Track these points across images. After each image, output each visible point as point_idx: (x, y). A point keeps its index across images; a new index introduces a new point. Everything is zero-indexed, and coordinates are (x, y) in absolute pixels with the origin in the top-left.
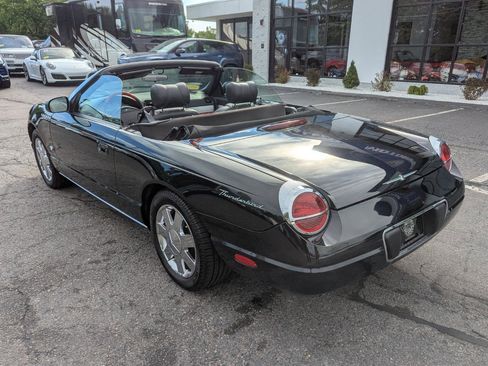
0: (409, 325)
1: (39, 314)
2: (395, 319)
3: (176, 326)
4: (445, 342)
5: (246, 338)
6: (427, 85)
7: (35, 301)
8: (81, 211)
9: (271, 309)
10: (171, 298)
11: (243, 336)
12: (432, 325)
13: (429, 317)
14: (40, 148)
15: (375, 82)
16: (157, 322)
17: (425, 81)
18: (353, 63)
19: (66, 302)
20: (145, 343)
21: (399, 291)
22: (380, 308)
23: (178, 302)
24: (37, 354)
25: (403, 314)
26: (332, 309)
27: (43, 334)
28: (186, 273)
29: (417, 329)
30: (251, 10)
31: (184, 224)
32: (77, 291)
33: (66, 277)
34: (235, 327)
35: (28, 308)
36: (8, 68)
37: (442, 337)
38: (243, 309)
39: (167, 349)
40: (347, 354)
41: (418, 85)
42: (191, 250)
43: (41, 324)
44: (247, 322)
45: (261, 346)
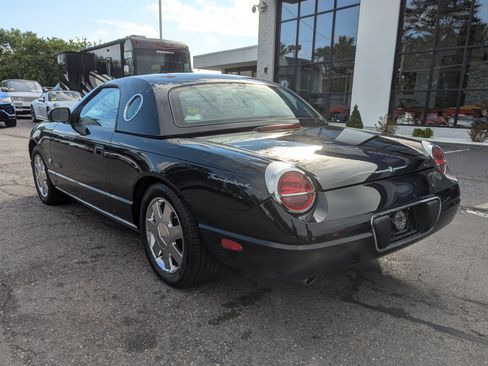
0: (404, 323)
1: (20, 303)
2: (389, 317)
3: (159, 316)
4: (441, 338)
5: (231, 328)
6: (432, 128)
7: (18, 292)
8: (73, 223)
9: (259, 306)
10: (156, 293)
11: (227, 327)
12: (429, 324)
13: (425, 318)
14: (39, 164)
15: (379, 126)
16: (139, 313)
17: (430, 125)
18: (356, 108)
19: (50, 294)
20: (125, 329)
21: (395, 295)
22: (373, 308)
23: (163, 297)
24: (14, 334)
25: (399, 314)
26: (323, 307)
27: (22, 319)
28: (173, 268)
29: (412, 327)
30: (256, 59)
31: (173, 215)
32: (61, 285)
33: (51, 274)
34: (220, 319)
35: (10, 297)
36: (16, 110)
37: (439, 334)
38: (230, 305)
39: (147, 335)
40: (335, 345)
41: (423, 128)
42: (179, 242)
43: (22, 310)
44: (233, 315)
45: (246, 336)
